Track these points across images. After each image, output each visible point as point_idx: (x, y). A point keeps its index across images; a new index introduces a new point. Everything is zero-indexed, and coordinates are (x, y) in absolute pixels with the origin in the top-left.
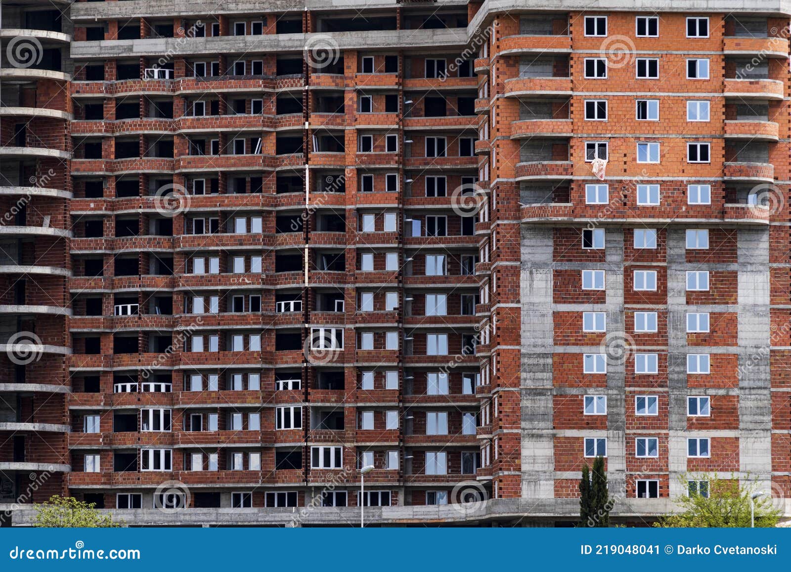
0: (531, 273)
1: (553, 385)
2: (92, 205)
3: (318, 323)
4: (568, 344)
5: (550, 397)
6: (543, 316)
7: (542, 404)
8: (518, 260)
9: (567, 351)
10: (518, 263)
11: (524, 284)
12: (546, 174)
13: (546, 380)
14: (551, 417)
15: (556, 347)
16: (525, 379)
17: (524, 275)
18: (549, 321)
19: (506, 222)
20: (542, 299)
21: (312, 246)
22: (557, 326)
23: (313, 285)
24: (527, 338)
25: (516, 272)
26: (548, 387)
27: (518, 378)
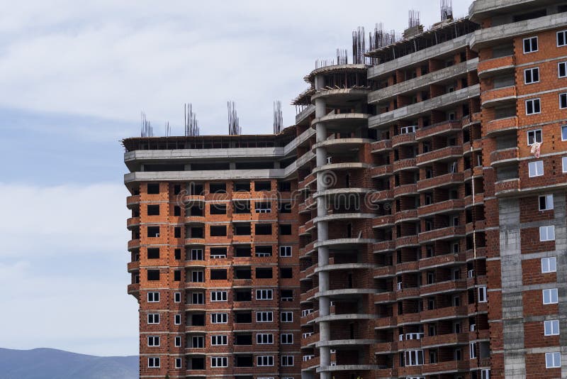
0: (506, 234)
1: (524, 316)
2: (383, 221)
3: (482, 284)
4: (531, 284)
5: (522, 325)
6: (515, 264)
7: (517, 330)
8: (498, 225)
9: (532, 289)
10: (498, 228)
11: (502, 243)
12: (500, 159)
13: (518, 312)
14: (523, 339)
15: (525, 286)
16: (505, 313)
17: (502, 236)
18: (519, 267)
19: (489, 198)
20: (514, 252)
21: (477, 231)
22: (524, 271)
23: (478, 258)
24: (505, 282)
25: (496, 234)
26: (520, 317)
27: (501, 312)
